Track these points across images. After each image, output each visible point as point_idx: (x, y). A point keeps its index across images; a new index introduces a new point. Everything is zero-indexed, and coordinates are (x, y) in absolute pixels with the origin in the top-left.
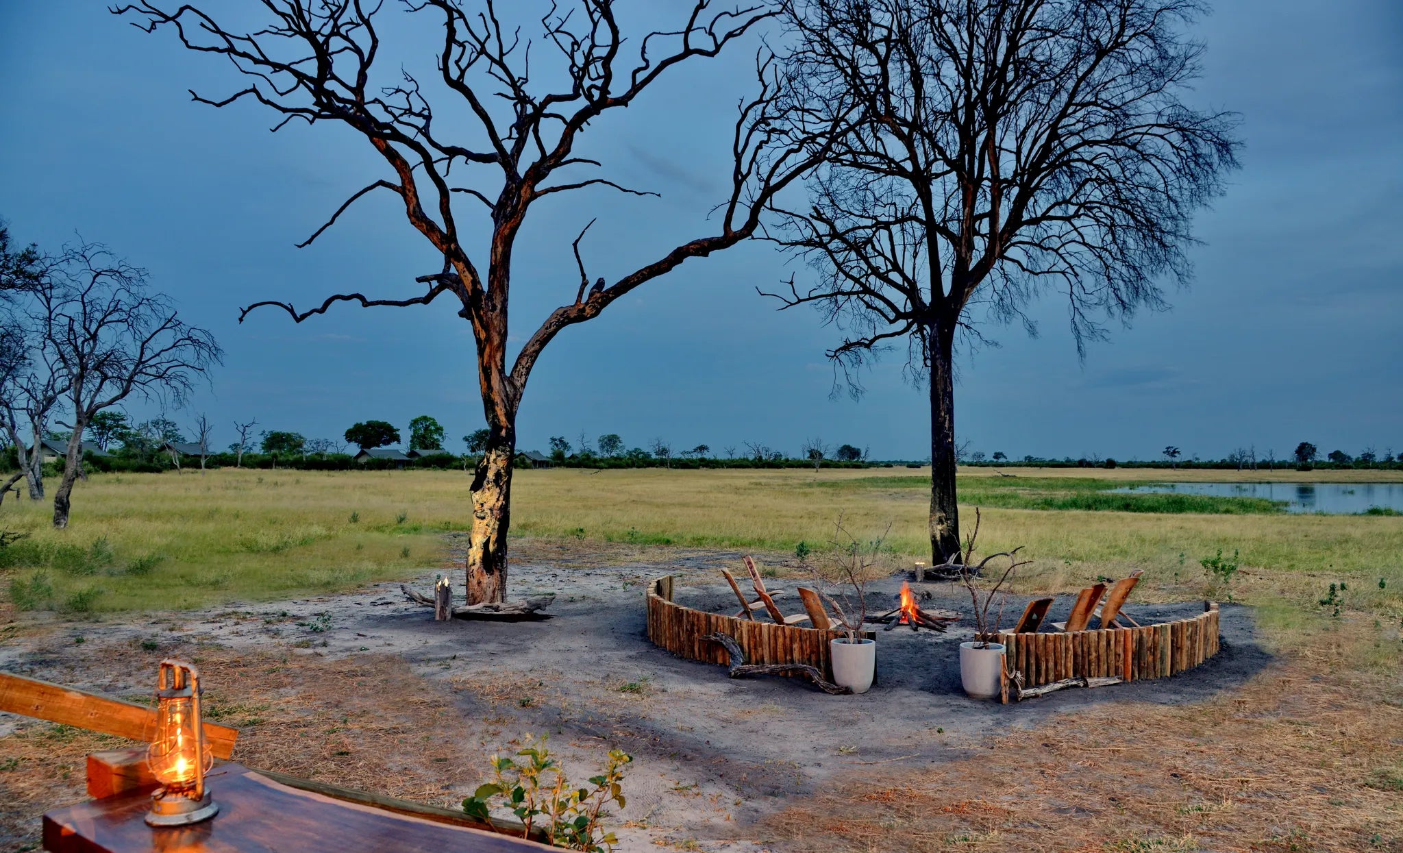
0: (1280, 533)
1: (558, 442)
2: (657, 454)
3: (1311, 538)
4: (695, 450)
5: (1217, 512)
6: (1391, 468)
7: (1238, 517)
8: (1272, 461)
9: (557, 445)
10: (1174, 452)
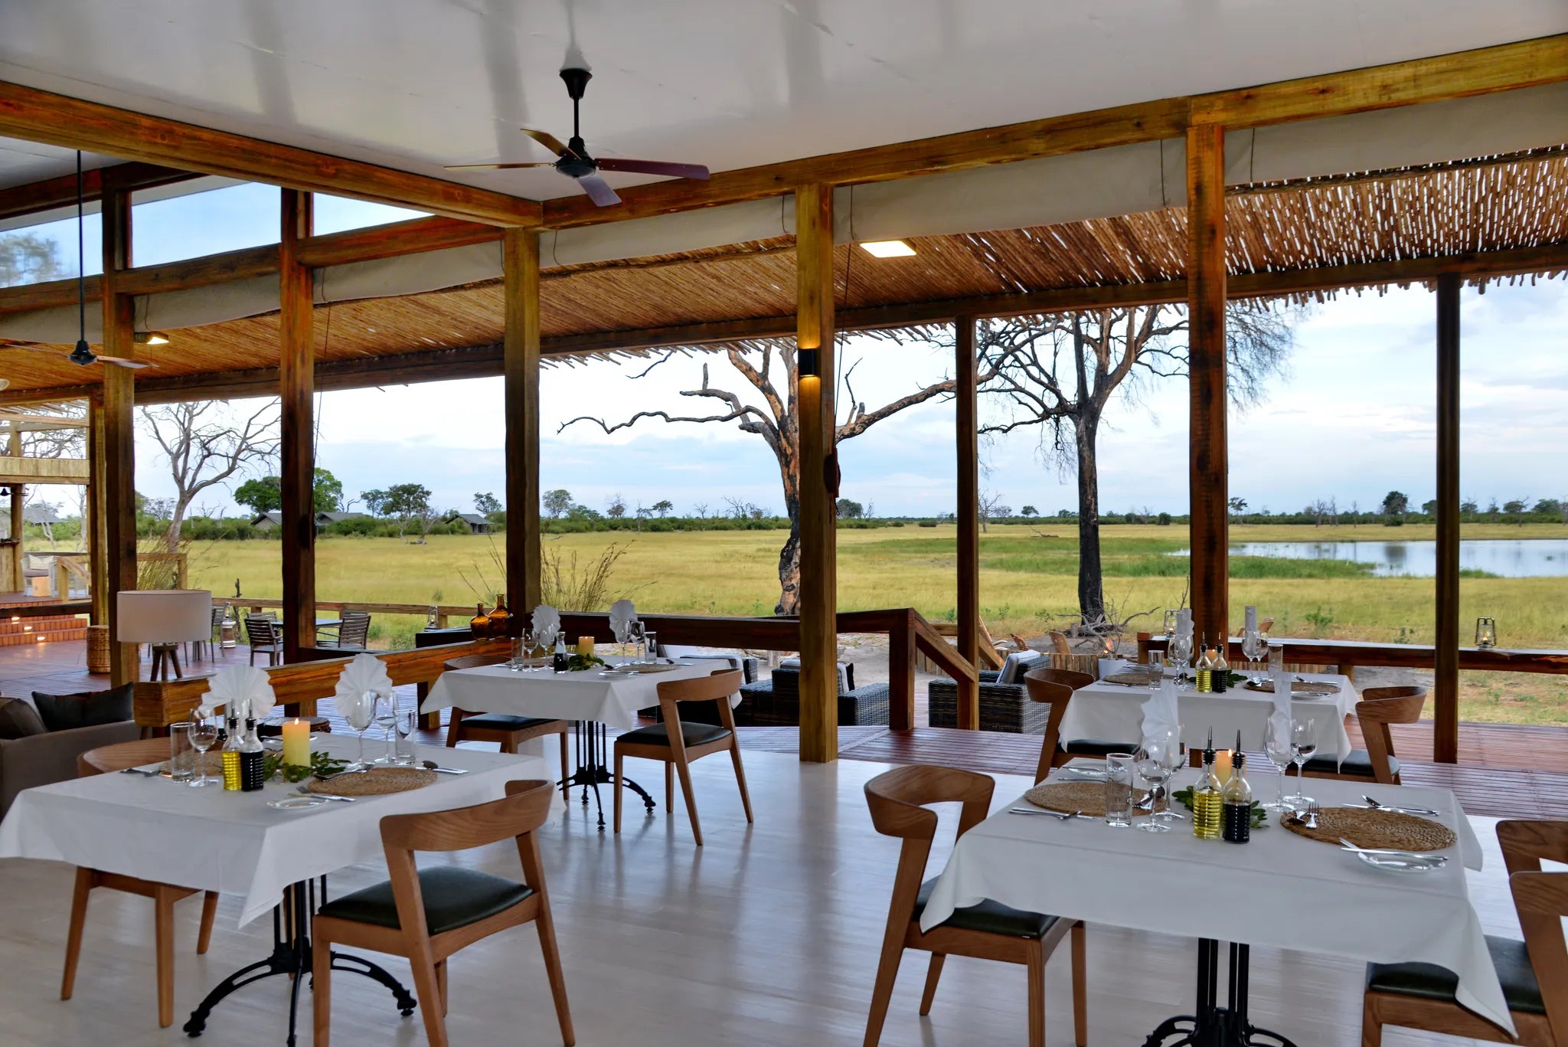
0: (1366, 596)
1: (484, 499)
2: (610, 512)
3: (1396, 600)
4: (655, 508)
5: (1300, 576)
6: (1494, 522)
7: (1323, 581)
8: (1356, 513)
9: (483, 503)
10: (1241, 504)
